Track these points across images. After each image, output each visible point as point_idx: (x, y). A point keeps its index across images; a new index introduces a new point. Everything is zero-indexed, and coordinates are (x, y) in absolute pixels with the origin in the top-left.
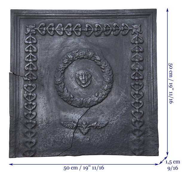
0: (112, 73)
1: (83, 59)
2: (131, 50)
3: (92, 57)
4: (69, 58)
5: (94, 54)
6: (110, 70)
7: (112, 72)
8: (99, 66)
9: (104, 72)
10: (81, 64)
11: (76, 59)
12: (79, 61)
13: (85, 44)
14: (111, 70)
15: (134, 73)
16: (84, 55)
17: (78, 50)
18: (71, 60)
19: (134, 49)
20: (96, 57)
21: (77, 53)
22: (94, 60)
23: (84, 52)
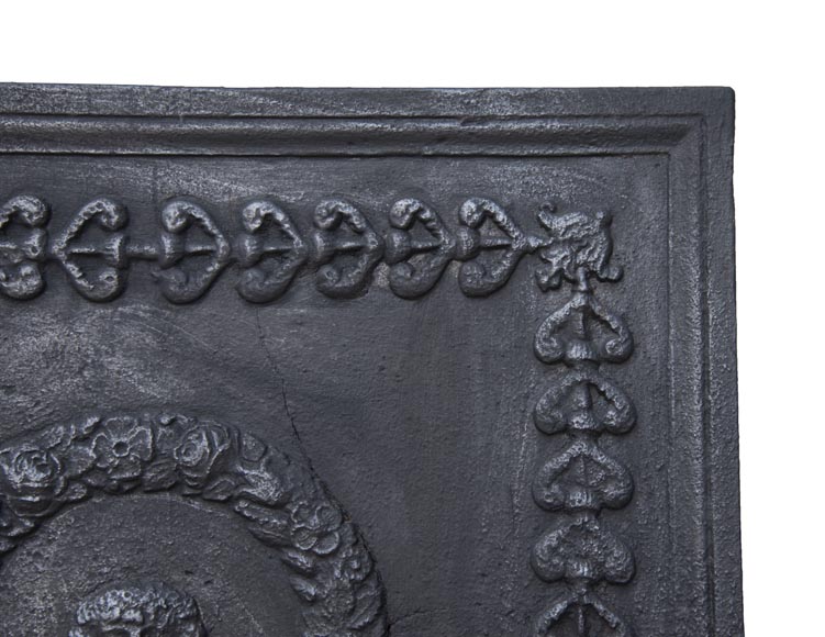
0: (382, 610)
1: (135, 497)
2: (534, 413)
3: (211, 477)
4: (14, 492)
5: (235, 452)
6: (357, 586)
7: (383, 597)
8: (270, 552)
9: (315, 600)
10: (124, 534)
11: (79, 491)
12: (101, 508)
13: (160, 368)
14: (372, 584)
15: (560, 607)
16: (145, 464)
17: (91, 422)
18: (32, 506)
19: (558, 406)
20: (250, 473)
21: (83, 440)
22: (230, 501)
23: (142, 435)
